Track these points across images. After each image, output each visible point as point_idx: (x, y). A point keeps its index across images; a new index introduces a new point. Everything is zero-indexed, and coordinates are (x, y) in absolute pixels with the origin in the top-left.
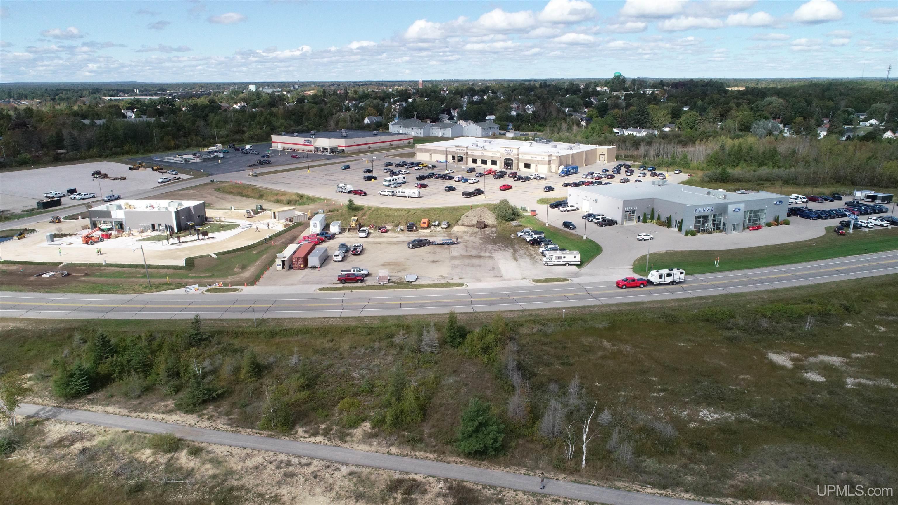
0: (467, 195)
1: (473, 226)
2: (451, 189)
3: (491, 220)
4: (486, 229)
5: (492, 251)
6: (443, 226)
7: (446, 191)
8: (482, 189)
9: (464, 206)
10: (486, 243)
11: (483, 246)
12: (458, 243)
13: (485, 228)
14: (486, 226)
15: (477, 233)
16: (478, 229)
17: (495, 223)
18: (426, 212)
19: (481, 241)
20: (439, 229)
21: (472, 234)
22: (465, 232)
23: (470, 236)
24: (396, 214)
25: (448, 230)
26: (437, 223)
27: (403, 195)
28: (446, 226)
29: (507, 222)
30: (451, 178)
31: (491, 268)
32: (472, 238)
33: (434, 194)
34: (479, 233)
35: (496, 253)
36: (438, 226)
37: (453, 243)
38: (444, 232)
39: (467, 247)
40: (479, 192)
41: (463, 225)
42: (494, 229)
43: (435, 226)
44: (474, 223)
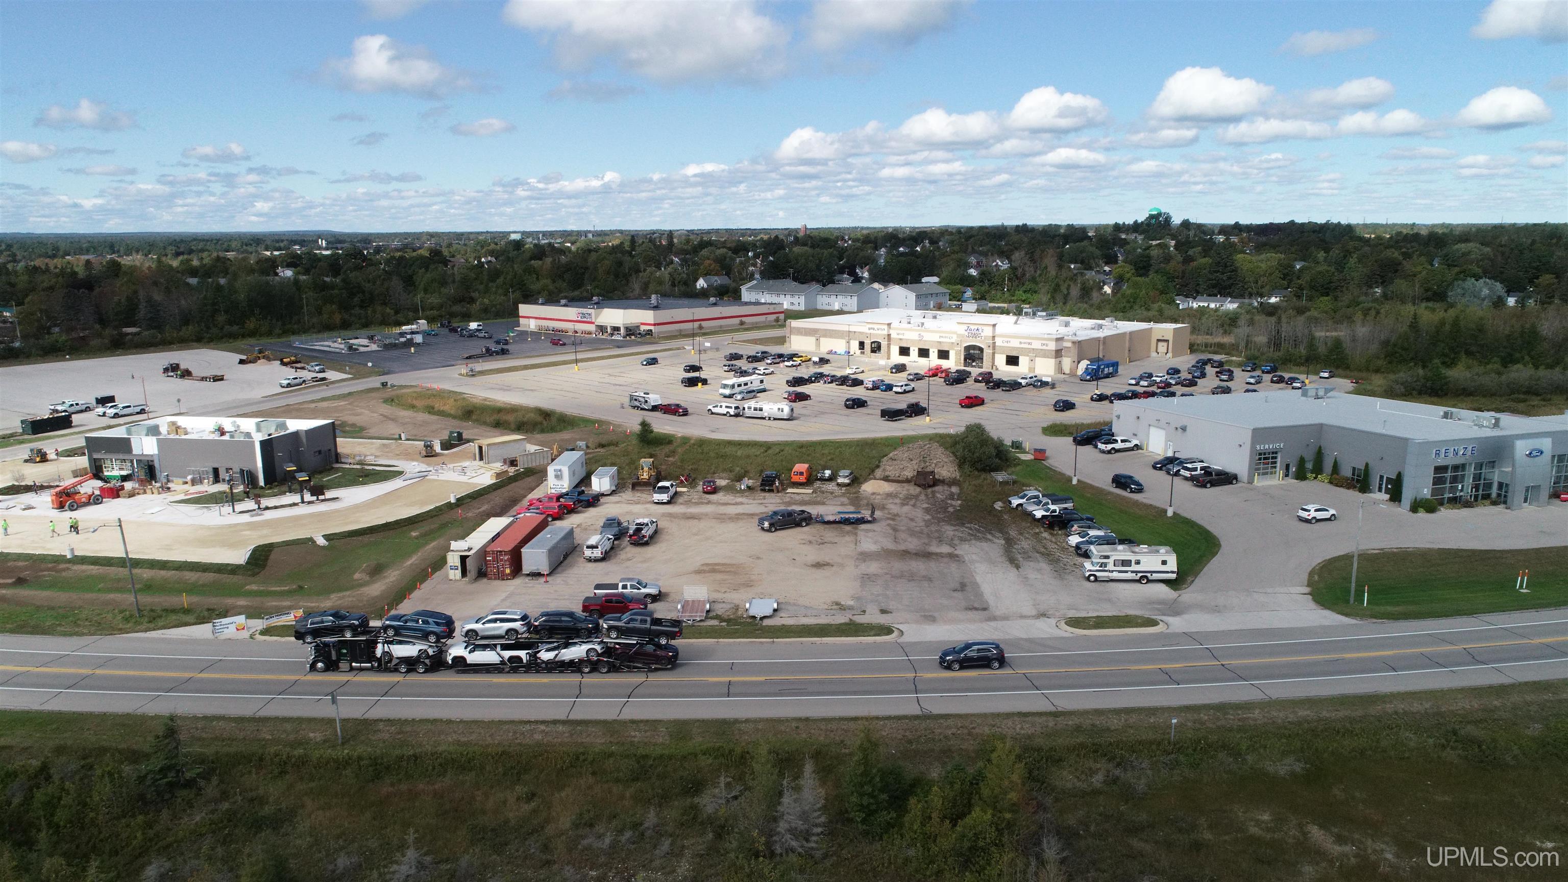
0: (891, 415)
1: (908, 481)
2: (857, 404)
3: (946, 469)
4: (936, 488)
5: (956, 542)
6: (840, 480)
7: (847, 407)
8: (924, 404)
9: (887, 439)
10: (940, 520)
11: (933, 528)
12: (873, 521)
13: (934, 485)
14: (936, 482)
15: (916, 497)
16: (918, 489)
17: (957, 475)
18: (804, 450)
19: (928, 517)
20: (831, 486)
21: (906, 500)
22: (889, 495)
23: (903, 504)
24: (739, 453)
25: (852, 490)
26: (828, 473)
27: (758, 414)
28: (847, 481)
29: (983, 475)
30: (857, 383)
31: (957, 586)
32: (906, 509)
33: (823, 413)
34: (923, 497)
35: (966, 546)
36: (831, 479)
37: (862, 521)
38: (843, 495)
39: (895, 530)
40: (916, 410)
41: (886, 479)
42: (955, 489)
43: (823, 480)
44: (909, 474)
